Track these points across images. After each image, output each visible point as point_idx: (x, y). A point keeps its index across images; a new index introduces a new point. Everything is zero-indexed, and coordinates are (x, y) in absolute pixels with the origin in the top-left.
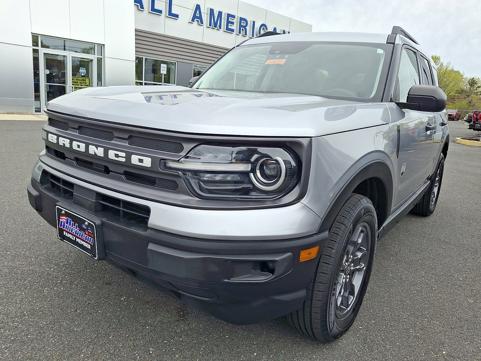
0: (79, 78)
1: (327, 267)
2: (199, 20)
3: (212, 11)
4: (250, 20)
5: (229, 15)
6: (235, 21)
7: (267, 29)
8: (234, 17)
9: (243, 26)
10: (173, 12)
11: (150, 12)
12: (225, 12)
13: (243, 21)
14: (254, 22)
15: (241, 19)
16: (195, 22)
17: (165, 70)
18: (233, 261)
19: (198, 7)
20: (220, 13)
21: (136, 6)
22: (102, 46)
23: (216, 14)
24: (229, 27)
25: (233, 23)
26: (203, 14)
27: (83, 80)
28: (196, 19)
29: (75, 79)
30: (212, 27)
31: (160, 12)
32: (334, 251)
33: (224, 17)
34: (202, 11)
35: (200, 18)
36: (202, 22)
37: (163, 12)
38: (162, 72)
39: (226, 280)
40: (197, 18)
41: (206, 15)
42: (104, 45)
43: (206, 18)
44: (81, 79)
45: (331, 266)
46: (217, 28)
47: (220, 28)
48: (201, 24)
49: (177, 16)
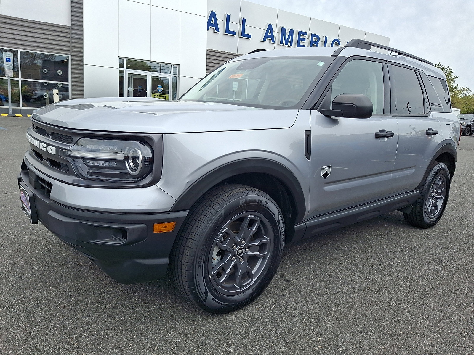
0: (160, 95)
1: (192, 243)
2: (271, 39)
3: (283, 29)
4: (322, 36)
5: (300, 33)
6: (306, 37)
7: (339, 44)
8: (305, 33)
9: (314, 42)
10: (246, 32)
11: (224, 34)
12: (296, 30)
13: (315, 37)
14: (326, 38)
15: (313, 35)
16: (267, 41)
17: (236, 87)
18: (95, 226)
19: (270, 27)
20: (292, 31)
21: (212, 29)
22: (177, 66)
23: (287, 32)
24: (301, 44)
25: (304, 40)
26: (274, 33)
27: (164, 96)
28: (267, 38)
29: (157, 96)
30: (283, 45)
31: (234, 33)
32: (200, 229)
33: (295, 34)
34: (274, 30)
35: (272, 37)
36: (273, 41)
37: (237, 33)
38: (234, 89)
39: (92, 241)
40: (269, 37)
41: (278, 34)
42: (179, 65)
43: (277, 36)
44: (162, 95)
45: (196, 242)
46: (288, 46)
47: (291, 45)
48: (272, 43)
49: (249, 36)
